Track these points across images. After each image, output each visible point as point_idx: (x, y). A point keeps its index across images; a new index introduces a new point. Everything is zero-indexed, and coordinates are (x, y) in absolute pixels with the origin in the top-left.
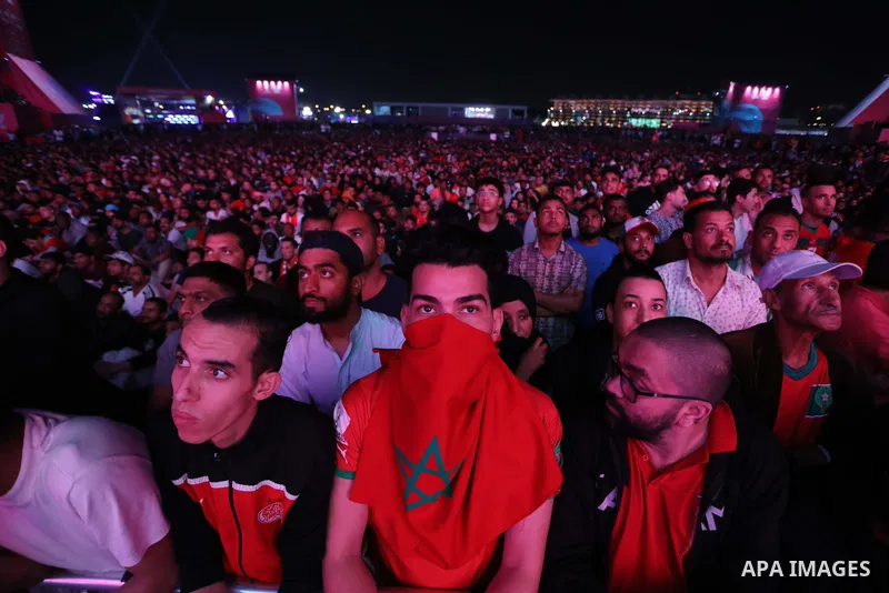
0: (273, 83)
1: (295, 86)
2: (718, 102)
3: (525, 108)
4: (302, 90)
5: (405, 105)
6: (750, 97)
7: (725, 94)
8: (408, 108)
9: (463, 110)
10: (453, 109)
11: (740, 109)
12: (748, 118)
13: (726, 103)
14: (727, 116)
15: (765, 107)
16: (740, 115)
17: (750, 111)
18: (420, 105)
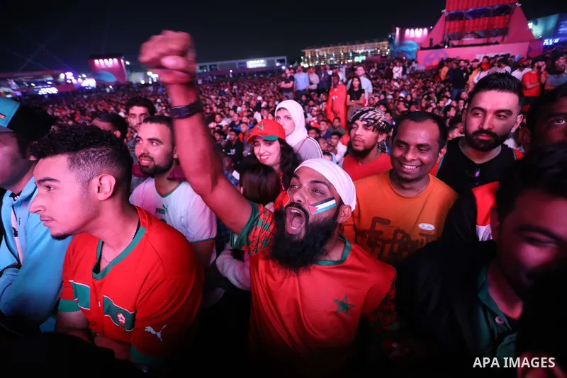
0: (106, 60)
1: (122, 61)
2: (391, 41)
3: (285, 58)
4: (128, 63)
5: (208, 64)
6: (409, 36)
7: (395, 36)
8: (210, 66)
9: (245, 63)
10: (239, 64)
11: (404, 45)
12: (410, 49)
13: (397, 41)
14: (396, 50)
15: (419, 41)
16: (403, 48)
17: (411, 45)
18: (218, 63)
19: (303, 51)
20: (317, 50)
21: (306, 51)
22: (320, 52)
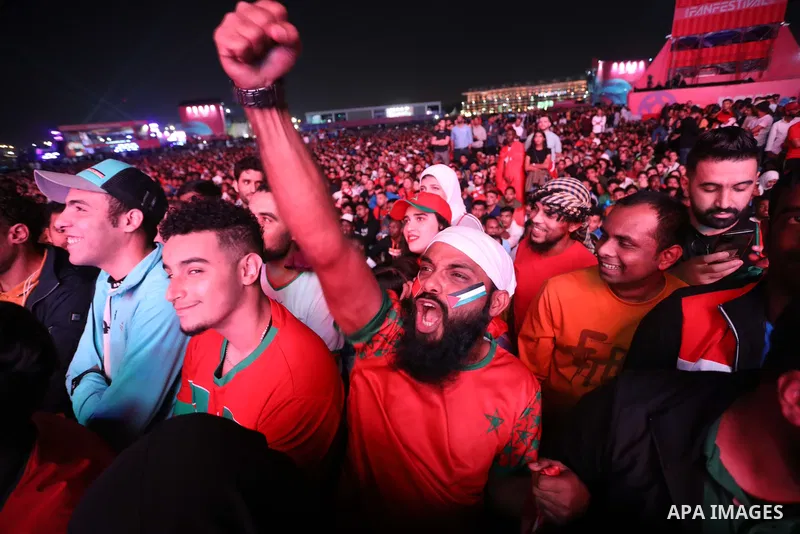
0: (200, 107)
1: (221, 108)
2: (590, 80)
3: (438, 104)
4: (228, 111)
5: (333, 112)
6: (617, 73)
7: (596, 72)
8: (336, 115)
9: (384, 111)
10: (376, 112)
11: (611, 85)
12: (619, 91)
13: (599, 79)
14: (599, 92)
15: (632, 80)
16: (610, 90)
17: (619, 85)
18: (346, 111)
19: (464, 94)
20: (484, 93)
21: (469, 94)
22: (488, 95)
